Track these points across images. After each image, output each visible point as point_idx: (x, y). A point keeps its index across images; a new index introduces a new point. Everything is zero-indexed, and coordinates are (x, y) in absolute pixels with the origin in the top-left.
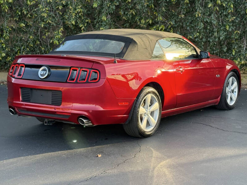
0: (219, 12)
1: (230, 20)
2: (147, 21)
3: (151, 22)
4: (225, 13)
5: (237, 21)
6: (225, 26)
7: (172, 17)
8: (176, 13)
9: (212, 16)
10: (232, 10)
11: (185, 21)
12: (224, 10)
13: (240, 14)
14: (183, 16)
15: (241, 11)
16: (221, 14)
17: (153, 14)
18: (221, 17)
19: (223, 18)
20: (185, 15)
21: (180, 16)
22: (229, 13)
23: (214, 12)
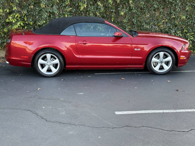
0: (59, 4)
1: (68, 10)
2: (5, 10)
3: (8, 11)
4: (63, 5)
5: (73, 11)
6: (64, 15)
7: (25, 8)
8: (27, 4)
9: (54, 7)
10: (69, 2)
11: (34, 11)
12: (63, 2)
13: (75, 5)
14: (32, 7)
15: (76, 4)
16: (61, 6)
17: (10, 5)
18: (61, 8)
19: (62, 8)
20: (34, 6)
21: (30, 7)
22: (66, 5)
23: (55, 4)
